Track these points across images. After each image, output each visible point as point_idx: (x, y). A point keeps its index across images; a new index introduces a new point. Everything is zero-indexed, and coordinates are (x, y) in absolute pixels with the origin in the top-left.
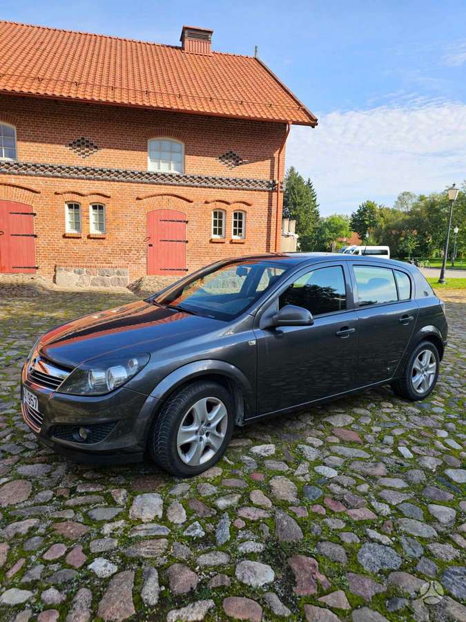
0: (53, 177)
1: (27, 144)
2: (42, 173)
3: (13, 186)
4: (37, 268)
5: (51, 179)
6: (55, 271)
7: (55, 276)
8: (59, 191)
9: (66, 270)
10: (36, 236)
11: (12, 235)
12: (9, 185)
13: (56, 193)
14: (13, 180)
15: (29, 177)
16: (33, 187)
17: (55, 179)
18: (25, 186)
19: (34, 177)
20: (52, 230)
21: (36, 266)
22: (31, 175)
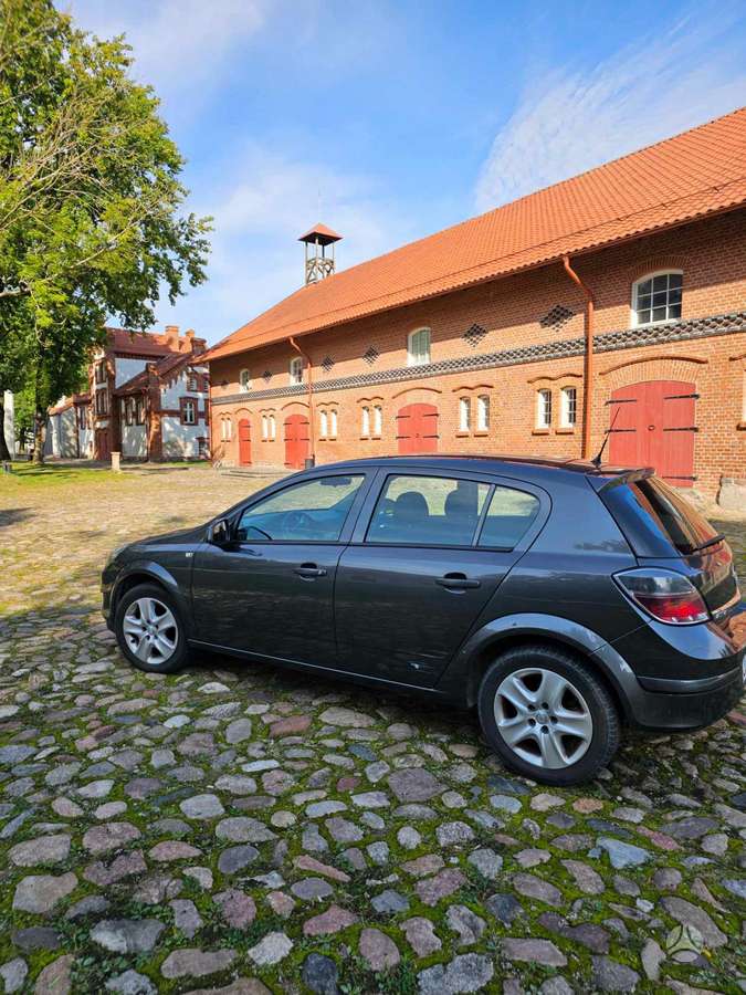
0: (729, 333)
1: (696, 291)
2: (713, 331)
3: (672, 358)
4: (694, 479)
5: (725, 337)
6: (721, 484)
7: (719, 493)
8: (735, 354)
9: (736, 483)
10: (696, 430)
11: (665, 430)
12: (667, 358)
13: (732, 359)
14: (672, 350)
15: (694, 341)
16: (698, 356)
17: (732, 336)
18: (687, 355)
19: (701, 340)
20: (722, 418)
21: (694, 475)
22: (696, 338)
